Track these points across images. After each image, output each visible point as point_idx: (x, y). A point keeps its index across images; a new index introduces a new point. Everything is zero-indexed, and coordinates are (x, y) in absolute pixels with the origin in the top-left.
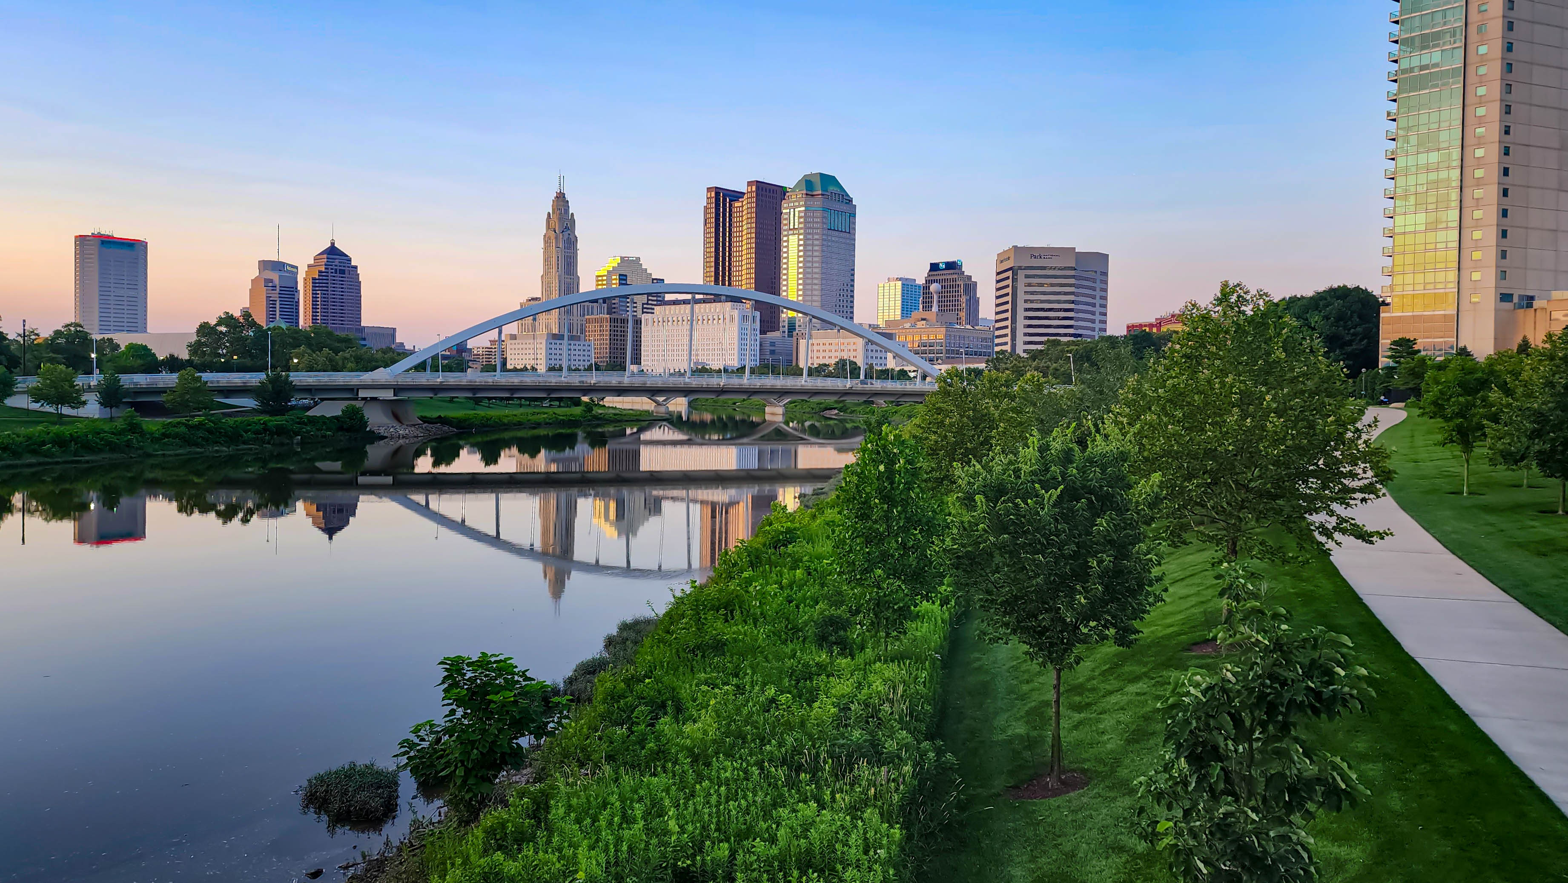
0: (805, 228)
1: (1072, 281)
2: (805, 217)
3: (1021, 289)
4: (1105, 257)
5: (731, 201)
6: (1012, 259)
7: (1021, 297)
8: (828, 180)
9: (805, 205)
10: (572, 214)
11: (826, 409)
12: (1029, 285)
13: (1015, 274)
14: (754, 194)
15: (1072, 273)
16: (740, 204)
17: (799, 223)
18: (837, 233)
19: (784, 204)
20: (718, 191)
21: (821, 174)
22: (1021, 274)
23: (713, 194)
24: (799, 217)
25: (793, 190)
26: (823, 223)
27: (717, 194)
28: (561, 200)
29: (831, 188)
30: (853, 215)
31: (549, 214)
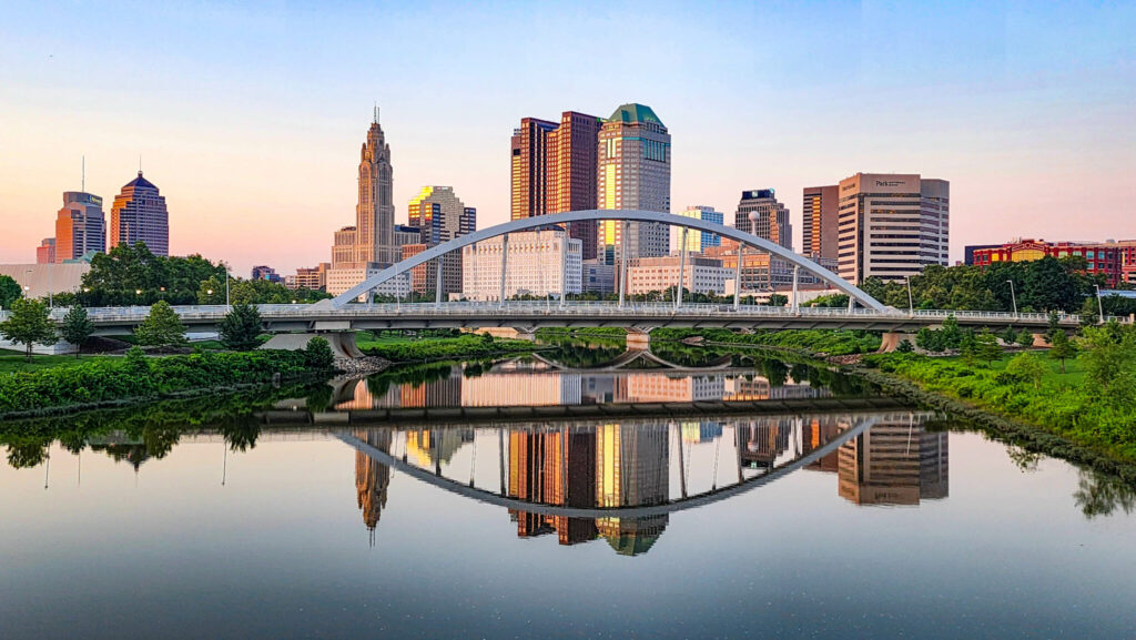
0: (623, 158)
1: (917, 208)
2: (623, 147)
3: (868, 215)
4: (947, 183)
5: (545, 132)
6: (858, 185)
7: (868, 223)
8: (643, 110)
9: (623, 136)
10: (387, 146)
11: (686, 336)
12: (875, 211)
13: (861, 201)
14: (569, 125)
15: (918, 199)
16: (554, 135)
17: (617, 153)
18: (653, 163)
19: (601, 134)
20: (532, 121)
21: (637, 105)
22: (867, 201)
23: (528, 125)
24: (617, 147)
25: (610, 121)
26: (640, 153)
27: (532, 125)
28: (376, 130)
29: (647, 119)
30: (668, 145)
31: (364, 145)
